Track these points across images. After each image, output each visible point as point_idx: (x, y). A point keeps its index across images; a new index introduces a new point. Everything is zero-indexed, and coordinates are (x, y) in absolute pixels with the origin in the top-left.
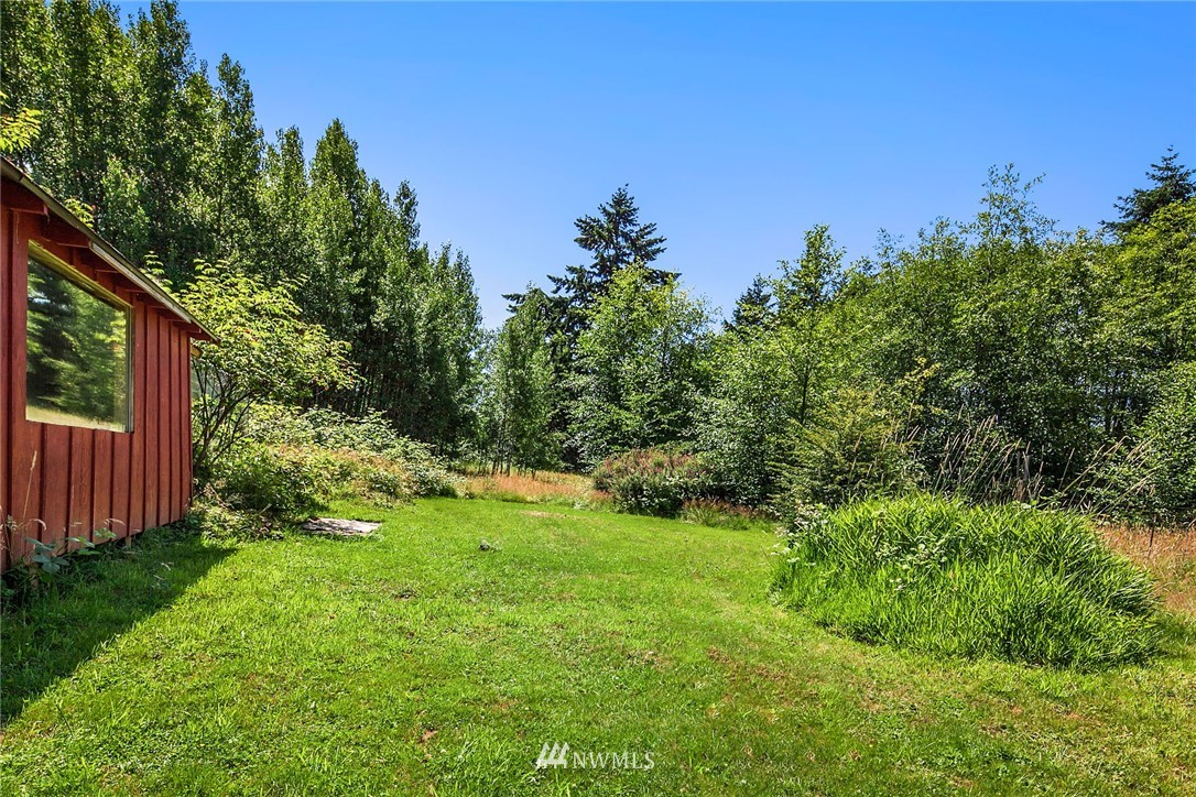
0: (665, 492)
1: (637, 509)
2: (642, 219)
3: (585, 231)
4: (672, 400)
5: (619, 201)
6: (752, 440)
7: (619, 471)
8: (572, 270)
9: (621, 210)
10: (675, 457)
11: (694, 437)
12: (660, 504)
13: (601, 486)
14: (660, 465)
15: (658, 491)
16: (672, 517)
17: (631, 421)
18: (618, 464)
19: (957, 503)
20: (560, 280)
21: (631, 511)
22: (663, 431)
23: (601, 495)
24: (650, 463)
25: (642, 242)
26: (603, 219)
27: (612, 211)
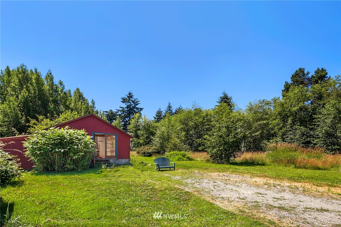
0: (149, 153)
1: (145, 156)
2: (135, 97)
3: (123, 100)
4: (147, 138)
5: (130, 94)
6: (162, 144)
7: (141, 150)
8: (121, 107)
9: (130, 96)
10: (150, 147)
11: (153, 144)
12: (149, 155)
13: (138, 153)
14: (148, 149)
15: (148, 153)
16: (151, 157)
17: (141, 141)
18: (140, 149)
19: (177, 151)
20: (118, 110)
21: (144, 156)
22: (147, 143)
23: (138, 154)
24: (146, 149)
25: (135, 102)
26: (127, 97)
27: (129, 96)
